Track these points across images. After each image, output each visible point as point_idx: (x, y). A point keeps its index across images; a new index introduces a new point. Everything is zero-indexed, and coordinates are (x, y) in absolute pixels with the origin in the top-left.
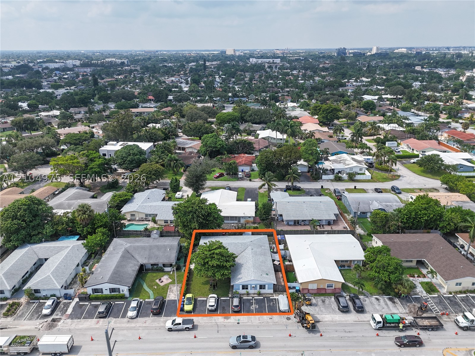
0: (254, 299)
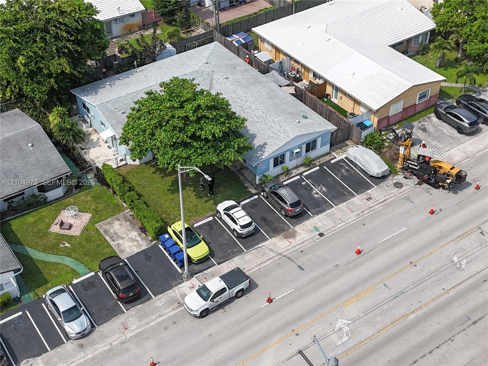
0: (305, 176)
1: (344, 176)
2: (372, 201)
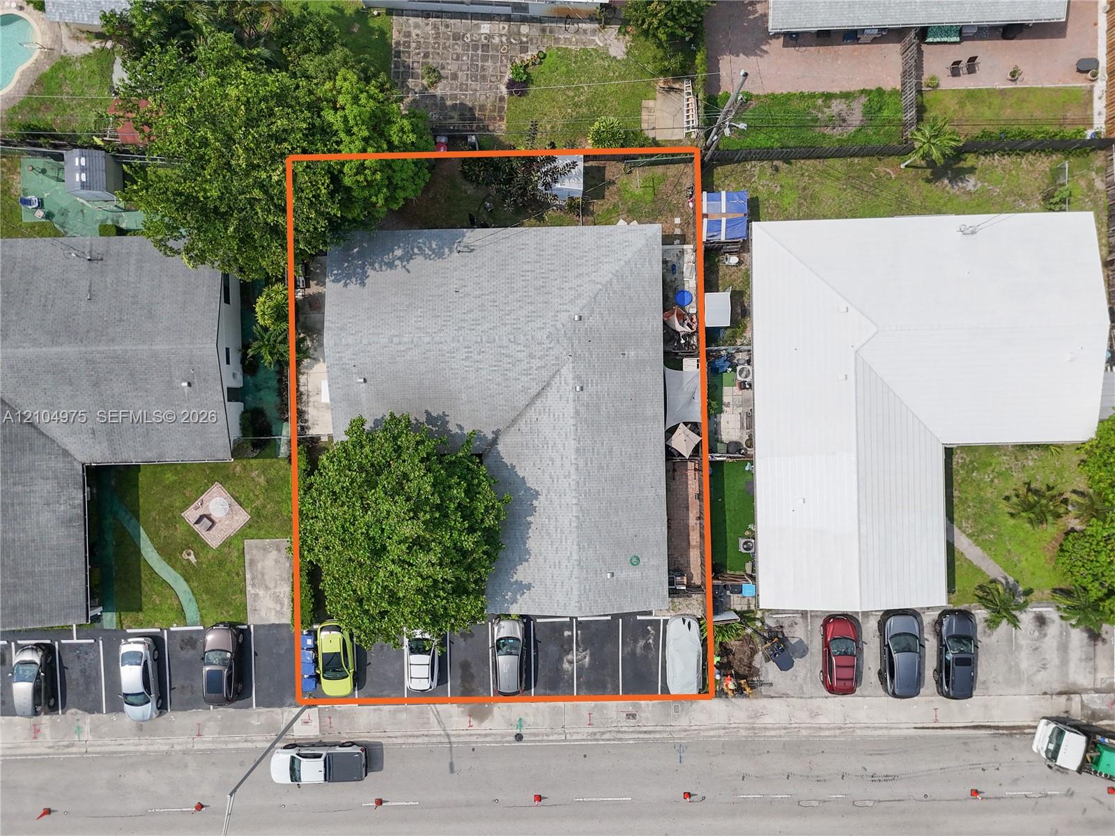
0: (579, 622)
1: (633, 653)
2: (632, 721)
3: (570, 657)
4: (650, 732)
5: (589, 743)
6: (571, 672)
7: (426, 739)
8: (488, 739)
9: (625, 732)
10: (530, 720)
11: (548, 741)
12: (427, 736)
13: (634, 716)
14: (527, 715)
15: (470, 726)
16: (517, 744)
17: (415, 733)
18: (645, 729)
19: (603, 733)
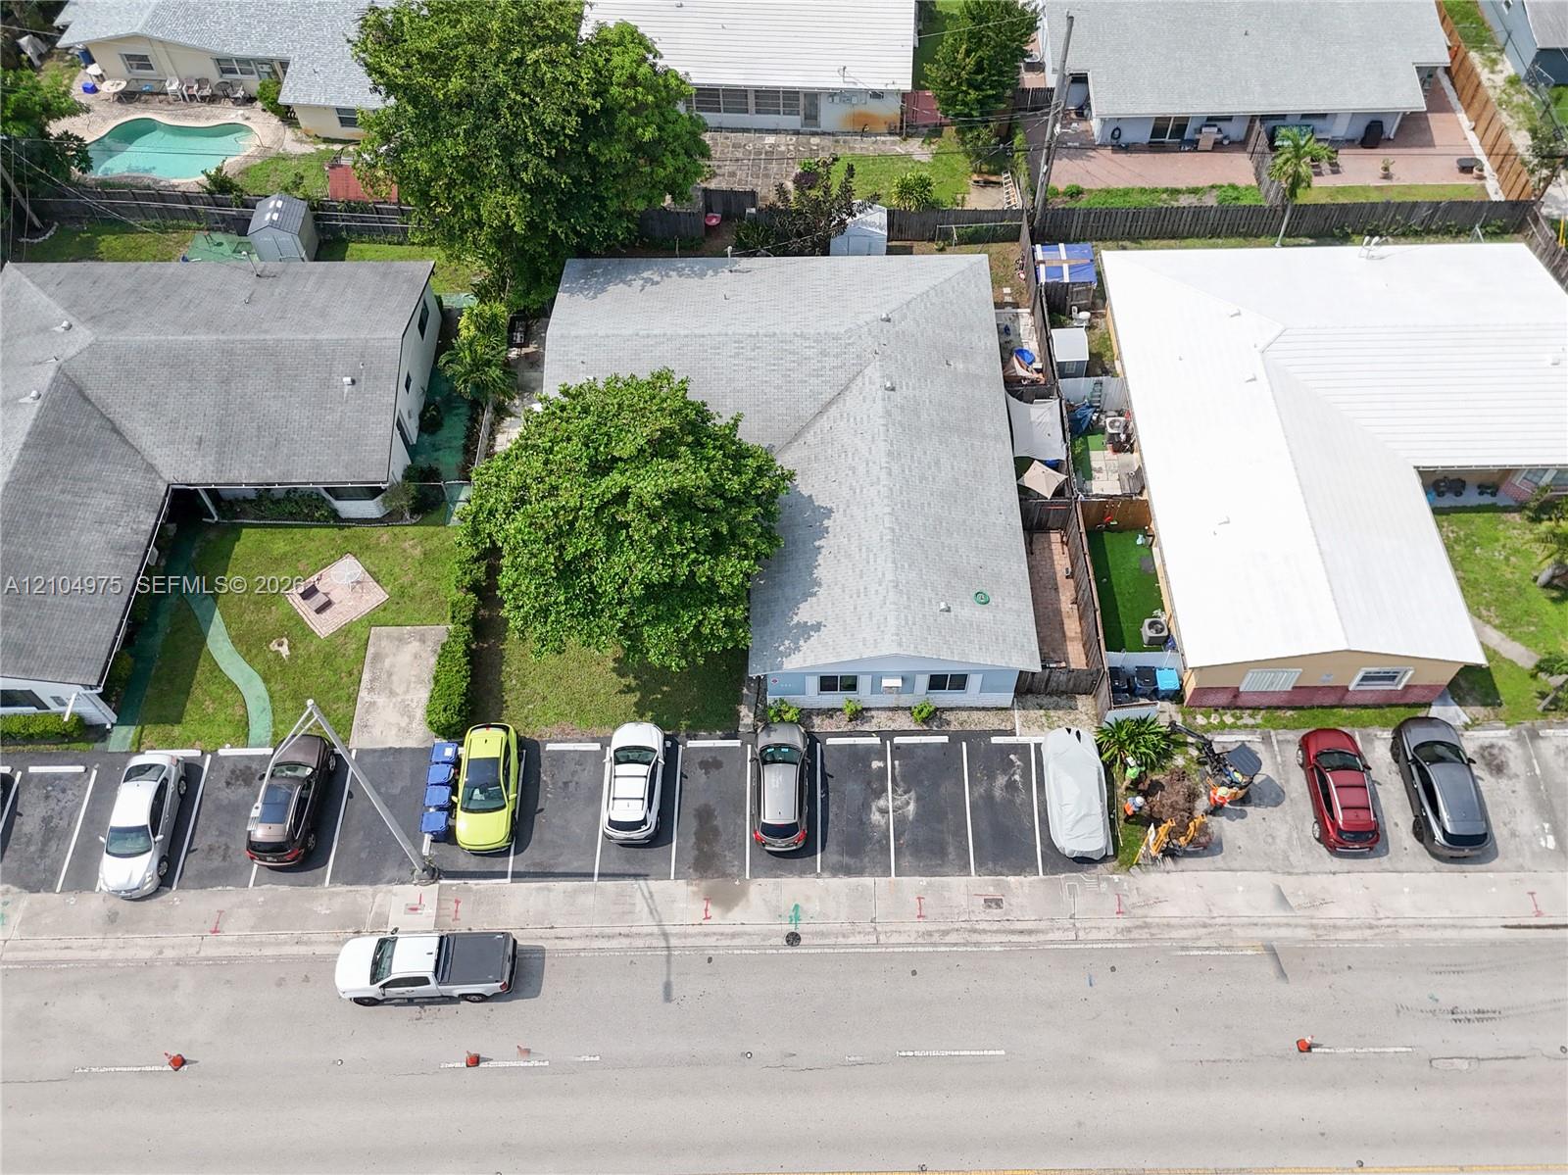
1: (989, 797)
2: (995, 912)
3: (882, 803)
4: (1030, 932)
5: (920, 949)
6: (884, 827)
7: (625, 942)
8: (737, 942)
9: (985, 931)
10: (814, 907)
11: (846, 946)
12: (627, 936)
13: (998, 903)
14: (808, 898)
15: (707, 918)
16: (790, 950)
17: (607, 931)
18: (1019, 926)
19: (946, 933)
